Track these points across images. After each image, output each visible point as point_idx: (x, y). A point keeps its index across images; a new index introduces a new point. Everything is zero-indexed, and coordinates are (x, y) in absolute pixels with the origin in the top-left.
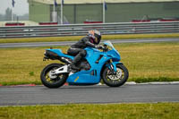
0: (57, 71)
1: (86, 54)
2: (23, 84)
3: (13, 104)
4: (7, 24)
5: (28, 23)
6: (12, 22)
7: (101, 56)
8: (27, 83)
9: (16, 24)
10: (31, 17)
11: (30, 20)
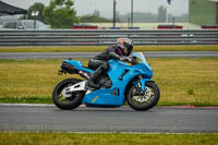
0: (72, 88)
1: (109, 68)
2: (179, 105)
3: (165, 131)
4: (159, 27)
5: (187, 26)
6: (166, 24)
7: (127, 71)
8: (185, 104)
9: (171, 27)
10: (190, 18)
11: (190, 22)
